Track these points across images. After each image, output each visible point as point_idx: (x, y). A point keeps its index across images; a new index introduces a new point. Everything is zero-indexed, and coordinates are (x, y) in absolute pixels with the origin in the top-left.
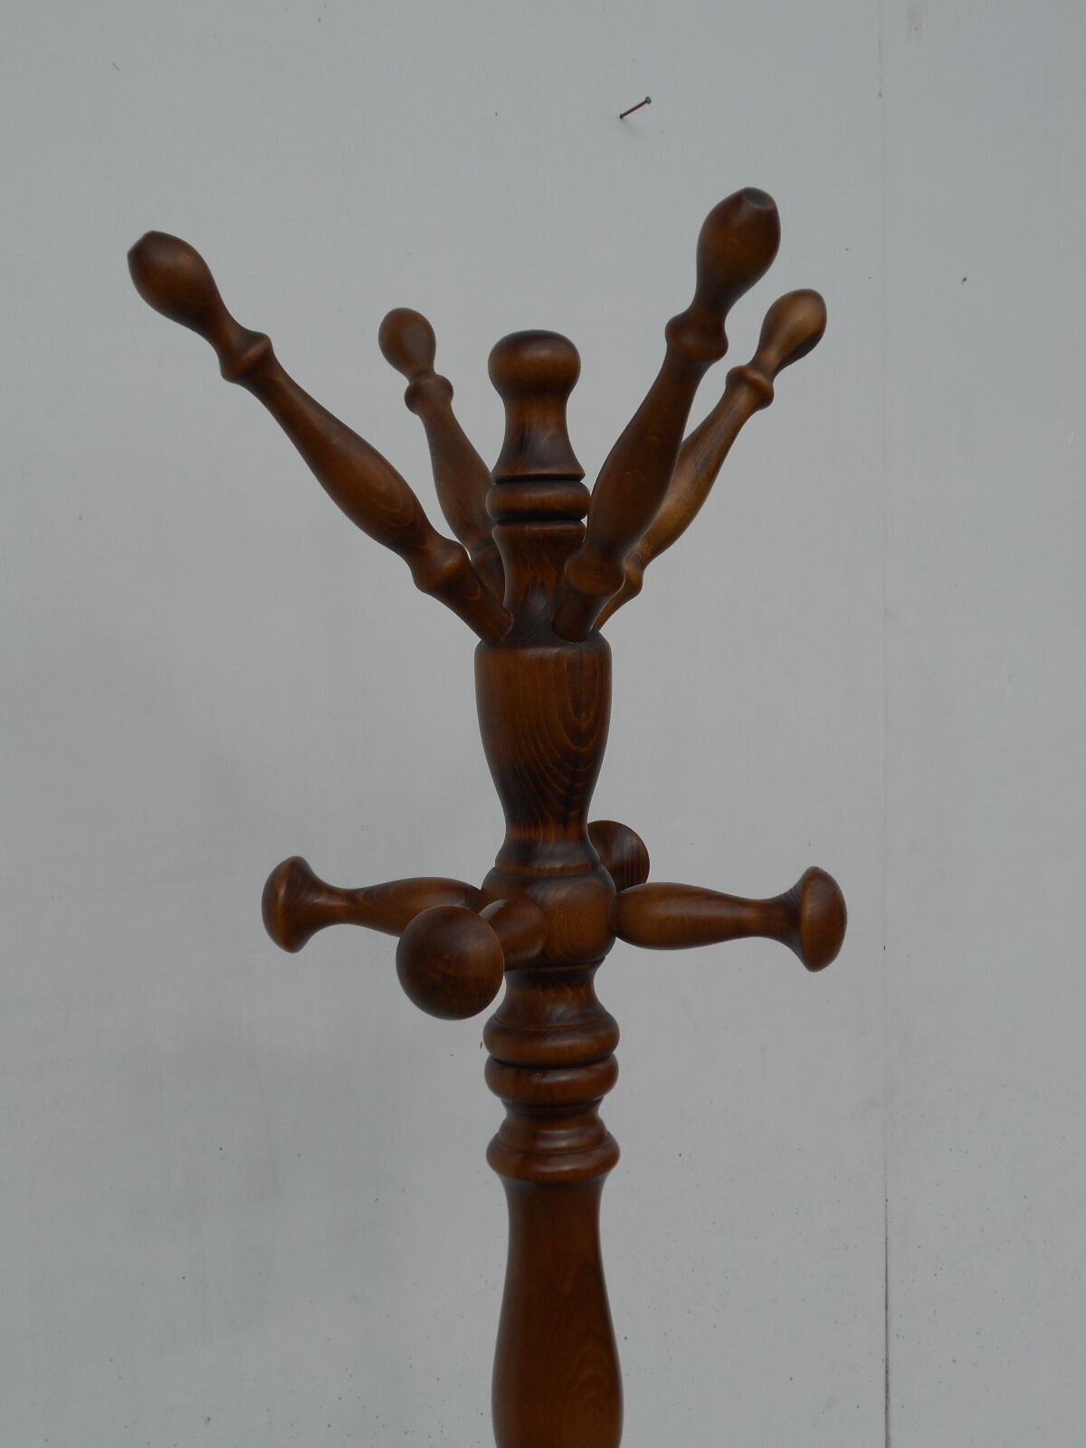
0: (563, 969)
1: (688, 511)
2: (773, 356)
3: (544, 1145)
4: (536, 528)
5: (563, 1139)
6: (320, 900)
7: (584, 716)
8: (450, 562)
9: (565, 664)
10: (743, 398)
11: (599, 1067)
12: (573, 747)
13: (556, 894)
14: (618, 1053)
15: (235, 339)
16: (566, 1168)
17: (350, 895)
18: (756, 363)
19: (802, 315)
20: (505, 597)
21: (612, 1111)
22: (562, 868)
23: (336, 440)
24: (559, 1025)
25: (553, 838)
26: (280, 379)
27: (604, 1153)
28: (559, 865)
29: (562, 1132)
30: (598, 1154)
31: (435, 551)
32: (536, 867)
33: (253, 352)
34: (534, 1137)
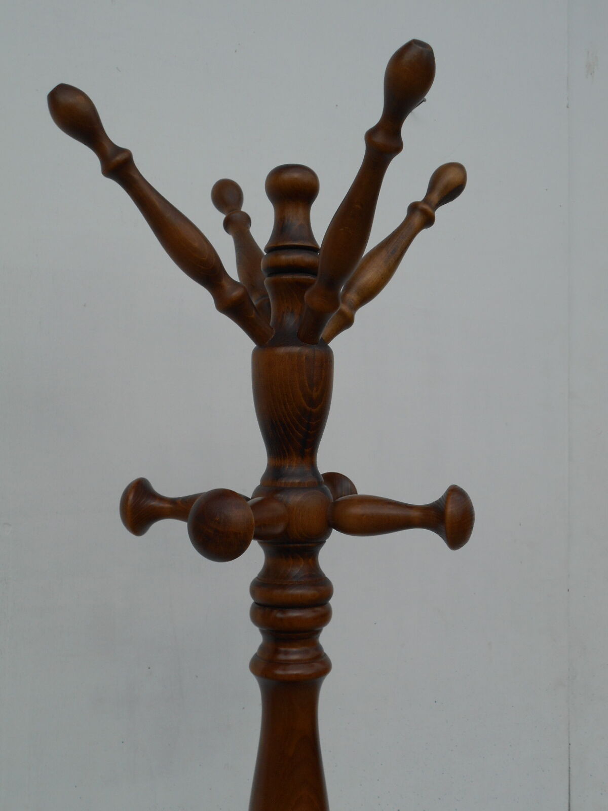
0: (298, 545)
1: (382, 278)
2: (435, 197)
3: (282, 657)
4: (289, 277)
5: (294, 654)
6: (154, 503)
7: (315, 389)
8: (236, 293)
9: (304, 357)
10: (417, 219)
11: (319, 609)
12: (308, 408)
13: (295, 499)
14: (332, 602)
15: (109, 149)
16: (295, 672)
17: (173, 501)
18: (426, 200)
19: (452, 177)
20: (271, 321)
21: (327, 638)
22: (299, 483)
23: (168, 215)
24: (295, 580)
25: (295, 464)
26: (136, 176)
27: (322, 666)
28: (297, 481)
29: (294, 650)
30: (318, 666)
31: (227, 286)
32: (283, 481)
33: (120, 158)
34: (276, 652)
